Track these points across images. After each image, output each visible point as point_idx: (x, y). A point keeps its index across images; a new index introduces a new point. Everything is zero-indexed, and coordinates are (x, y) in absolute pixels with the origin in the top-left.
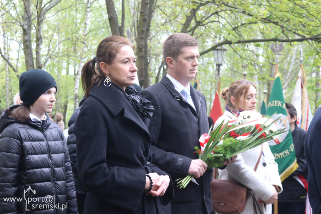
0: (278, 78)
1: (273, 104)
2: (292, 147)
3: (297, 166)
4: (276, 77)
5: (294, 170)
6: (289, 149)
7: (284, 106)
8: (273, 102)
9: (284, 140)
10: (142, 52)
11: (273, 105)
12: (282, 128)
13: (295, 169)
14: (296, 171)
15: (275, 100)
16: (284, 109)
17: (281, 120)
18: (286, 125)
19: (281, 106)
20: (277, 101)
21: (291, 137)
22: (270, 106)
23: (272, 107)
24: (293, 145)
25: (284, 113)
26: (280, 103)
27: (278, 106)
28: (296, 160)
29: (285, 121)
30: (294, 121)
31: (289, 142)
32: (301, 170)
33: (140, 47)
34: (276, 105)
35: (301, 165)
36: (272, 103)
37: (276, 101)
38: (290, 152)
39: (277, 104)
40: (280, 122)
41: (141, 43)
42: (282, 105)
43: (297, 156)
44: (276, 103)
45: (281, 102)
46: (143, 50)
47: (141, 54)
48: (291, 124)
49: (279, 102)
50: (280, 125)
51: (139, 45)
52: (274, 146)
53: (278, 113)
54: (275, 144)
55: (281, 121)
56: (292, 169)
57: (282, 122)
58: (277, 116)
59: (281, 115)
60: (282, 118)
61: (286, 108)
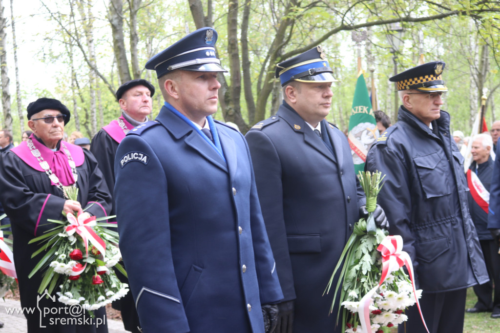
0: (361, 76)
1: (357, 110)
4: (359, 75)
8: (357, 107)
11: (356, 112)
12: (371, 141)
15: (358, 105)
16: (371, 116)
17: (368, 130)
18: (375, 136)
19: (367, 112)
20: (362, 107)
22: (353, 113)
23: (356, 114)
25: (371, 121)
26: (365, 109)
27: (364, 112)
29: (374, 131)
33: (232, 42)
34: (360, 112)
36: (355, 110)
37: (360, 107)
39: (362, 111)
40: (367, 134)
42: (368, 110)
44: (360, 109)
45: (367, 108)
49: (364, 107)
50: (368, 137)
51: (230, 40)
52: (361, 164)
53: (364, 121)
54: (362, 162)
55: (368, 132)
57: (370, 134)
58: (362, 126)
59: (368, 125)
60: (369, 128)
61: (373, 115)
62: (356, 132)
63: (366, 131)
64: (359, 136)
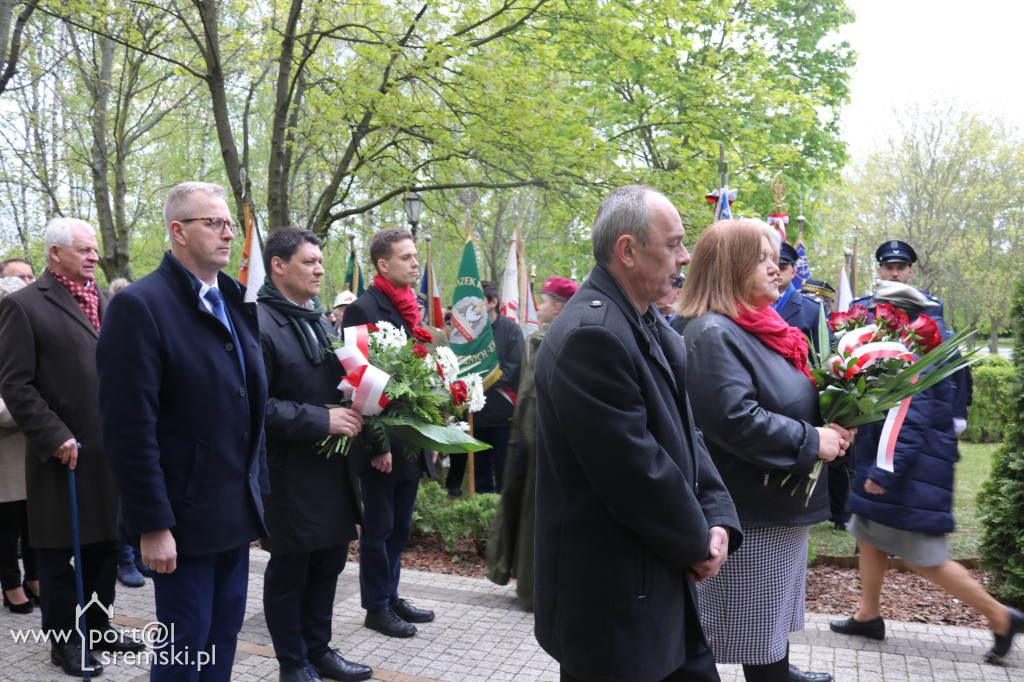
0: (470, 242)
1: (462, 282)
2: (492, 346)
3: (500, 373)
4: (467, 241)
5: (495, 381)
6: (487, 349)
7: (479, 285)
8: (463, 278)
9: (480, 335)
10: (276, 205)
11: (462, 284)
12: (477, 318)
13: (498, 377)
14: (498, 381)
15: (464, 276)
16: (478, 289)
17: (474, 305)
20: (469, 278)
21: (491, 331)
22: (458, 285)
23: (461, 286)
24: (493, 343)
25: (478, 295)
26: (472, 281)
27: (470, 284)
28: (498, 365)
30: (494, 305)
31: (487, 339)
32: (506, 379)
33: (273, 197)
34: (466, 283)
35: (506, 371)
36: (460, 281)
37: (466, 278)
38: (489, 353)
39: (469, 282)
40: (473, 309)
41: (275, 190)
42: (476, 283)
43: (499, 359)
44: (466, 280)
46: (279, 201)
47: (275, 208)
48: (489, 311)
49: (472, 279)
50: (473, 313)
53: (470, 295)
54: (466, 342)
55: (474, 307)
56: (493, 377)
57: (477, 310)
58: (468, 300)
59: (474, 299)
60: (475, 303)
61: (481, 288)
62: (461, 307)
63: (471, 308)
64: (463, 311)
